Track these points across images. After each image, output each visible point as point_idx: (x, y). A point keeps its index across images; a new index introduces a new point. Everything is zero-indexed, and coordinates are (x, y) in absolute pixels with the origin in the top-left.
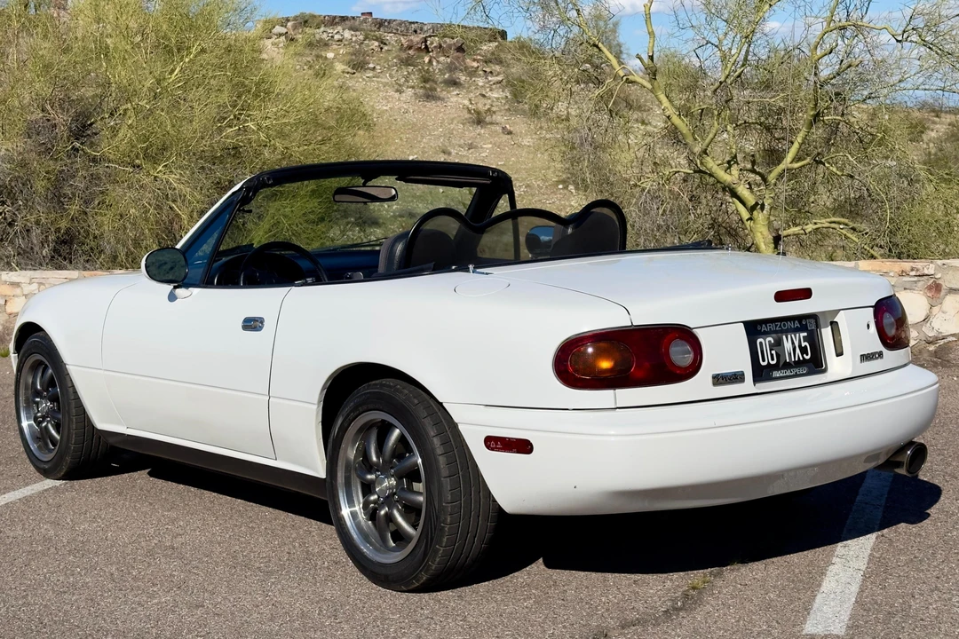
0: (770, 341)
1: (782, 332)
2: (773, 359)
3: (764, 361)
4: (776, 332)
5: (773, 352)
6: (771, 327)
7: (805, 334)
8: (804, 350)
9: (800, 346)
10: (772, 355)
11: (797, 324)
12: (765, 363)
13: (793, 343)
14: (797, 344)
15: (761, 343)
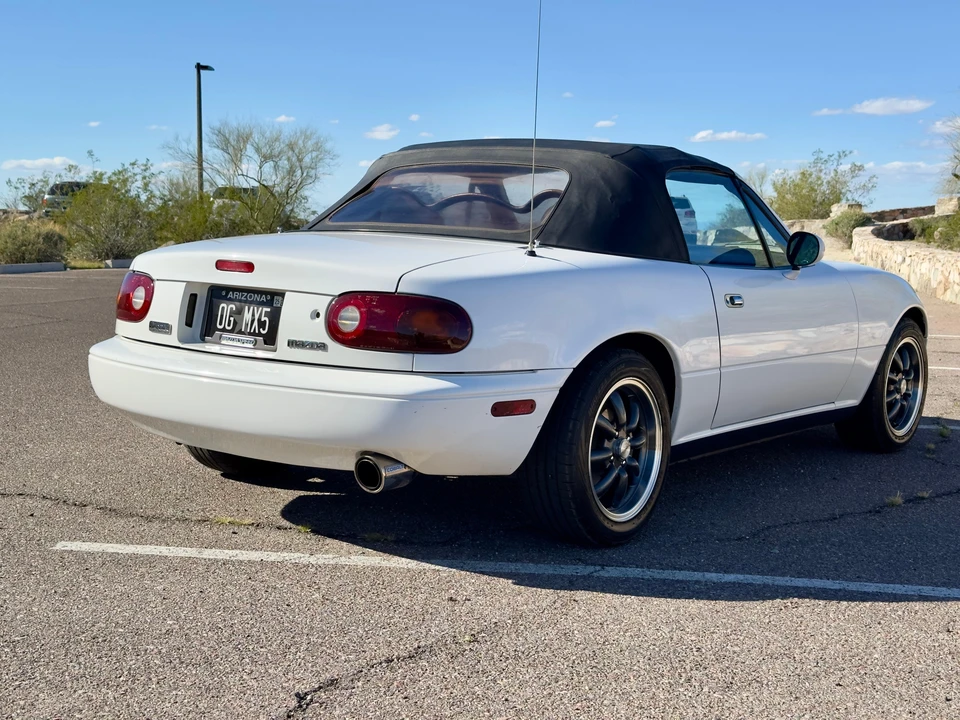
0: (232, 308)
1: (246, 302)
2: (229, 325)
3: (220, 324)
4: (240, 301)
5: (232, 319)
6: (237, 295)
7: (269, 310)
8: (262, 324)
9: (259, 320)
10: (230, 321)
11: (264, 298)
12: (221, 327)
13: (253, 315)
14: (257, 317)
15: (223, 308)
